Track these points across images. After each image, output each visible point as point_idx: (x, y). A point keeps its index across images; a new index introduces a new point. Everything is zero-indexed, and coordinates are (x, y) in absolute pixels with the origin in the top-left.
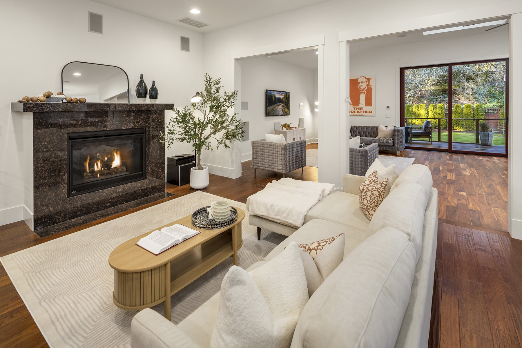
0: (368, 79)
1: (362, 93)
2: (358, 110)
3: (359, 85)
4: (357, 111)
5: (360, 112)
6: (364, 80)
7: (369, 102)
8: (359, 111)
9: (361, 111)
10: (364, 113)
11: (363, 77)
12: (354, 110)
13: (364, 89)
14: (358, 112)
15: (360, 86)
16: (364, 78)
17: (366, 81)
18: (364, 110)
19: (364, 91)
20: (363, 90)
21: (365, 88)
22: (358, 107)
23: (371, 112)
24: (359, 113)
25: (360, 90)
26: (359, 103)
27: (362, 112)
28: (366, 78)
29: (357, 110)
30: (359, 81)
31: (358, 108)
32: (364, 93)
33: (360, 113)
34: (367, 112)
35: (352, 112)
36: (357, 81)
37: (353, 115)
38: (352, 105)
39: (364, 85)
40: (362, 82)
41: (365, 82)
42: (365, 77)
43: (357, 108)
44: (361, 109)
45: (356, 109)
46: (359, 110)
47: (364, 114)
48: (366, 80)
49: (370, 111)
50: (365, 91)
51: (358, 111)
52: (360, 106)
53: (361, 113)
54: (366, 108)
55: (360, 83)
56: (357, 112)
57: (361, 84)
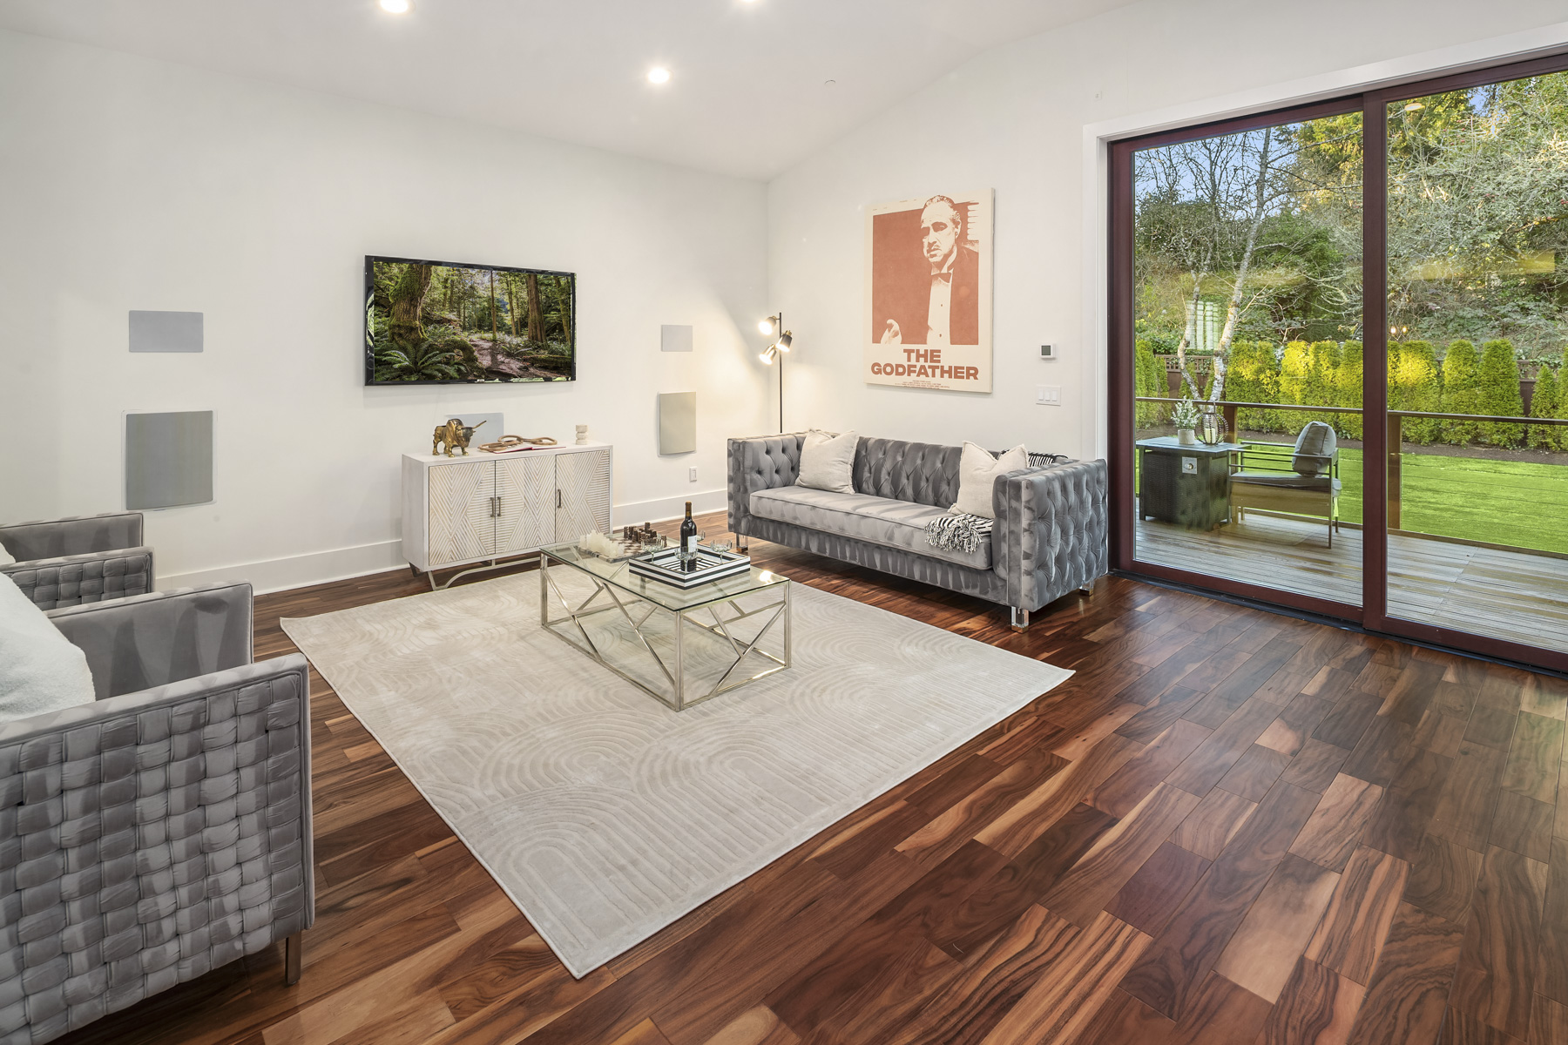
0: (962, 209)
1: (936, 276)
2: (922, 359)
3: (926, 241)
4: (918, 365)
5: (930, 371)
6: (945, 213)
7: (965, 328)
8: (927, 365)
9: (934, 368)
10: (946, 375)
11: (942, 198)
12: (909, 360)
13: (947, 256)
14: (923, 371)
15: (930, 245)
16: (946, 205)
17: (954, 221)
18: (947, 361)
19: (945, 270)
20: (940, 265)
21: (951, 252)
22: (922, 348)
23: (972, 372)
24: (927, 376)
25: (930, 266)
26: (927, 328)
27: (938, 372)
28: (954, 206)
29: (918, 361)
30: (927, 220)
31: (922, 352)
32: (946, 277)
33: (930, 379)
34: (955, 372)
35: (901, 370)
36: (920, 222)
37: (905, 387)
38: (899, 337)
39: (944, 242)
40: (938, 227)
41: (950, 225)
42: (951, 201)
43: (918, 351)
44: (934, 355)
45: (913, 356)
46: (926, 361)
47: (948, 382)
48: (952, 213)
49: (969, 369)
50: (949, 268)
51: (923, 367)
52: (931, 344)
53: (934, 375)
54: (954, 355)
55: (928, 229)
56: (917, 369)
57: (933, 236)
